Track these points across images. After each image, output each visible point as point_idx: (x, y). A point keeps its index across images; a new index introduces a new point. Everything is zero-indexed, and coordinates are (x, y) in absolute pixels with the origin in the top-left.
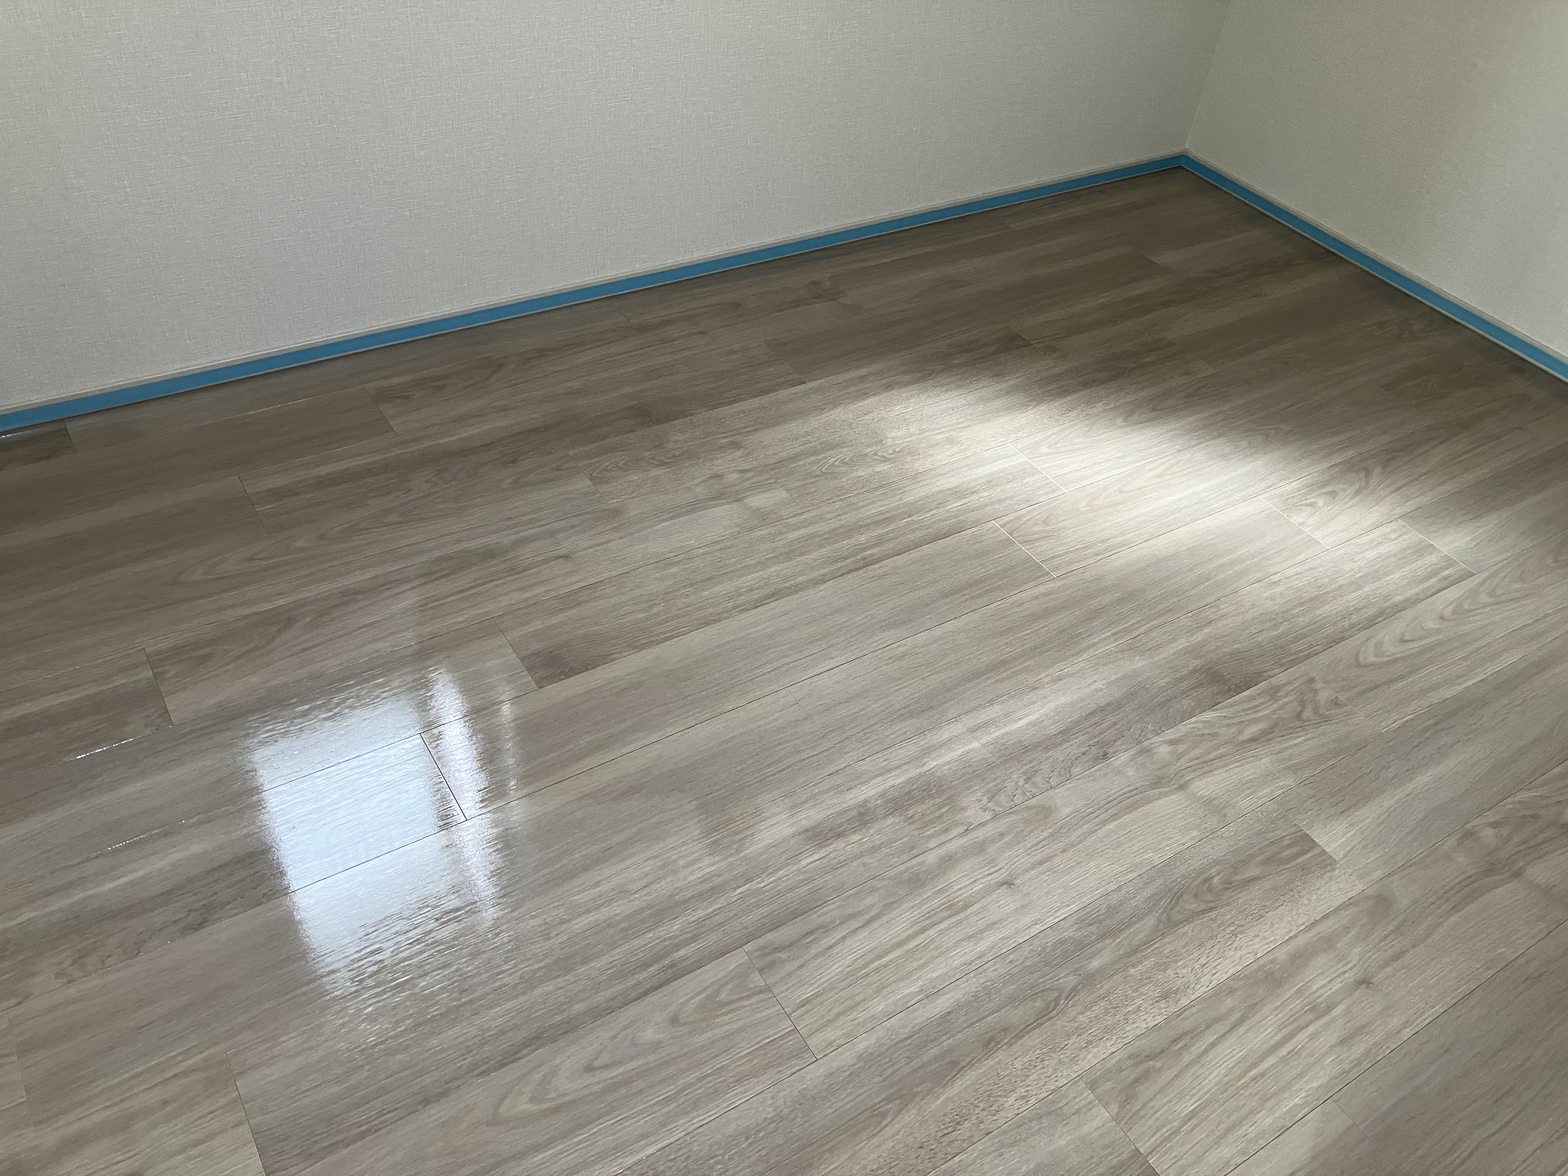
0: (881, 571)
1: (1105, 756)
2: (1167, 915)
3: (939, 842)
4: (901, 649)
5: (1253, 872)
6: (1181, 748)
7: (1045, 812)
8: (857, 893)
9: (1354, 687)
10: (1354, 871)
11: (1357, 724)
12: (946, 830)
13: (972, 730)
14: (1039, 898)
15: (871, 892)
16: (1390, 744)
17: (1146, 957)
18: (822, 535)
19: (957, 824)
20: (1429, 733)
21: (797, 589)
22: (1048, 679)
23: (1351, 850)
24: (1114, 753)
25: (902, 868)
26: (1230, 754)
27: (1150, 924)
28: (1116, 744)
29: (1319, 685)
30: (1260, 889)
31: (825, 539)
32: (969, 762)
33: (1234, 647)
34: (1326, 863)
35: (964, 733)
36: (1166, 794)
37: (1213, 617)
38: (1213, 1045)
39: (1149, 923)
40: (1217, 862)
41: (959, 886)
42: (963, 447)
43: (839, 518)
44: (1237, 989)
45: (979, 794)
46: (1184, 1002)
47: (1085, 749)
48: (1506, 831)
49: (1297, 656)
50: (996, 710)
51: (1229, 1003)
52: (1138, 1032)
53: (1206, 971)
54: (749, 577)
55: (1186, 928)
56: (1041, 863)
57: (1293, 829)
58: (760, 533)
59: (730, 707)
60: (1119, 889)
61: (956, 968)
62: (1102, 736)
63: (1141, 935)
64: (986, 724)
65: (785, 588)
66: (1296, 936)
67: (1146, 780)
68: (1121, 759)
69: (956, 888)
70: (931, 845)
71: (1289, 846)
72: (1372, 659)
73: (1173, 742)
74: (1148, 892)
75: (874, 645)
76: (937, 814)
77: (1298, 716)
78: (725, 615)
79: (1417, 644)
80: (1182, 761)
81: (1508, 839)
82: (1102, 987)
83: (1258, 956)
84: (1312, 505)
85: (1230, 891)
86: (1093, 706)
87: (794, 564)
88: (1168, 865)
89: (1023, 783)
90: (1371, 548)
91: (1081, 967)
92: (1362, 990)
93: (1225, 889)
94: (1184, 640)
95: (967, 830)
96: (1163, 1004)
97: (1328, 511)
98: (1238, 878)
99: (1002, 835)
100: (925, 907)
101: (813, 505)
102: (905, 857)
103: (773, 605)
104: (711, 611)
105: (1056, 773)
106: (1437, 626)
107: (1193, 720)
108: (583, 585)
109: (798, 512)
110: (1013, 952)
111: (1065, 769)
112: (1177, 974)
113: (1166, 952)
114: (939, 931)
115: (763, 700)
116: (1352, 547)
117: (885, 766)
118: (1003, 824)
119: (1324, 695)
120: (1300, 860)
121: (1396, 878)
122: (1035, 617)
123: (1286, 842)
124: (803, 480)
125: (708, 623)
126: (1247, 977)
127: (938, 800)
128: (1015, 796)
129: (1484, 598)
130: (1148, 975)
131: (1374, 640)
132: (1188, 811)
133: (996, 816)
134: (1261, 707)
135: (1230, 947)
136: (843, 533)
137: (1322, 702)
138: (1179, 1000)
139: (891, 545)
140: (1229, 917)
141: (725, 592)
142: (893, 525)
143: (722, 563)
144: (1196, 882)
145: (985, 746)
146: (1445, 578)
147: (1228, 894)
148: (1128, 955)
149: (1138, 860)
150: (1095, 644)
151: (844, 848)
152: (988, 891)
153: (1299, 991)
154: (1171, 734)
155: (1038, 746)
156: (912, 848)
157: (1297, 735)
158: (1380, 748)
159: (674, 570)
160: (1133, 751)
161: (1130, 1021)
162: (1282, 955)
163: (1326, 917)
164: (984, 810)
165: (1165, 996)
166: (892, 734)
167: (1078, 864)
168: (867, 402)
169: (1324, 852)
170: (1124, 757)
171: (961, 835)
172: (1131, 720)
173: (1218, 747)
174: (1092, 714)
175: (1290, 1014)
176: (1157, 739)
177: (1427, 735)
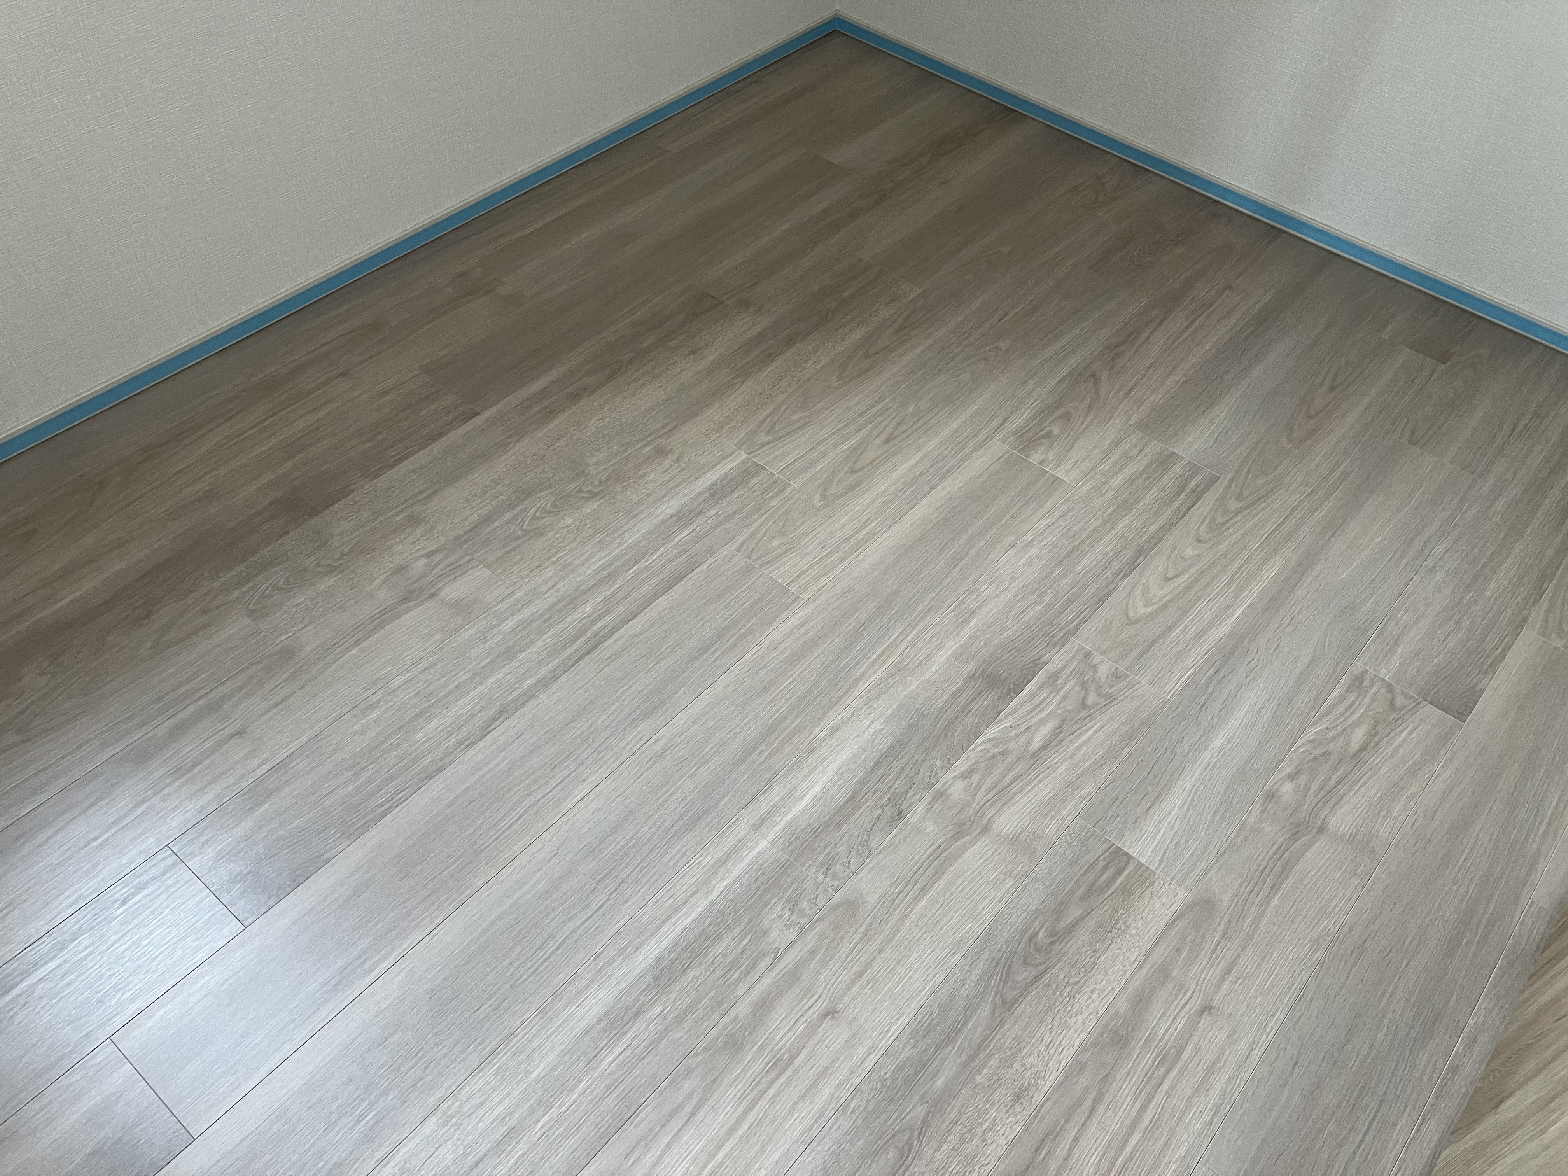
0: (618, 646)
1: (901, 815)
2: (1001, 996)
3: (747, 986)
4: (661, 744)
5: (1075, 913)
6: (975, 779)
7: (852, 906)
8: (671, 1083)
9: (1131, 650)
10: (1172, 879)
11: (1143, 696)
12: (753, 967)
13: (756, 827)
14: (866, 1020)
15: (687, 1074)
16: (1179, 710)
17: (990, 1056)
18: (542, 616)
19: (762, 955)
20: (1212, 685)
21: (528, 696)
22: (823, 734)
23: (1164, 853)
24: (908, 808)
25: (715, 1032)
26: (1025, 773)
27: (986, 1013)
28: (908, 796)
29: (1097, 658)
30: (1086, 931)
31: (545, 621)
32: (760, 869)
33: (1003, 636)
34: (1144, 876)
35: (748, 834)
36: (972, 843)
37: (975, 605)
38: (1076, 1139)
39: (984, 1013)
40: (1037, 912)
41: (781, 1035)
42: (676, 456)
43: (556, 588)
44: (1086, 1063)
45: (778, 908)
46: (1038, 1098)
47: (879, 812)
48: (1303, 779)
49: (1068, 629)
50: (776, 792)
51: (1083, 1081)
52: (1000, 1152)
53: (1052, 1051)
54: (466, 700)
55: (1023, 1005)
56: (860, 974)
57: (1105, 845)
58: (468, 633)
59: (480, 884)
60: (945, 981)
61: (797, 1141)
62: (893, 789)
63: (979, 1030)
64: (769, 814)
65: (512, 701)
66: (1132, 977)
67: (948, 832)
68: (917, 812)
69: (778, 1038)
70: (740, 993)
71: (1105, 868)
72: (1142, 611)
73: (966, 775)
74: (976, 973)
75: (628, 748)
76: (740, 949)
77: (1084, 705)
78: (450, 758)
79: (1181, 580)
80: (979, 797)
81: (1307, 789)
82: (953, 1108)
83: (1100, 1014)
84: (1048, 435)
85: (1058, 943)
86: (876, 756)
87: (517, 665)
88: (989, 934)
89: (823, 876)
90: (1116, 474)
91: (926, 1092)
92: (1206, 1019)
93: (1052, 943)
94: (952, 643)
95: (775, 959)
96: (1018, 1108)
97: (1066, 438)
98: (1062, 925)
99: (813, 953)
100: (749, 1074)
101: (522, 578)
102: (715, 1017)
103: (501, 729)
104: (430, 758)
105: (854, 853)
106: (1196, 552)
107: (979, 740)
108: (270, 767)
109: (506, 593)
110: (853, 1098)
111: (863, 846)
112: (1024, 1065)
113: (1008, 1043)
114: (770, 1099)
115: (516, 862)
116: (1097, 476)
117: (671, 905)
118: (811, 938)
119: (1104, 671)
120: (1119, 882)
121: (1213, 872)
122: (795, 658)
123: (1101, 864)
124: (504, 547)
125: (430, 777)
126: (1094, 1045)
127: (737, 931)
128: (817, 897)
129: (1234, 505)
130: (996, 1077)
131: (1140, 587)
132: (997, 858)
133: (802, 932)
134: (1045, 704)
135: (1070, 1014)
136: (565, 606)
137: (1103, 679)
138: (1032, 1097)
139: (622, 609)
140: (1062, 976)
141: (442, 727)
142: (618, 581)
143: (432, 688)
144: (1022, 945)
145: (773, 843)
146: (1194, 491)
147: (1057, 947)
148: (972, 1058)
149: (958, 936)
150: (863, 675)
151: (646, 1029)
152: (812, 1029)
153: (1147, 1041)
154: (961, 765)
155: (827, 827)
156: (721, 1003)
157: (1086, 728)
158: (1170, 718)
159: (374, 715)
160: (928, 798)
161: (989, 1141)
162: (1123, 1007)
163: (1155, 945)
164: (788, 926)
165: (1018, 1098)
166: (670, 860)
167: (899, 962)
168: (556, 422)
169: (1140, 865)
170: (920, 808)
171: (769, 968)
172: (917, 760)
173: (1011, 768)
174: (877, 765)
175: (1143, 1074)
176: (949, 776)
177: (1210, 689)
